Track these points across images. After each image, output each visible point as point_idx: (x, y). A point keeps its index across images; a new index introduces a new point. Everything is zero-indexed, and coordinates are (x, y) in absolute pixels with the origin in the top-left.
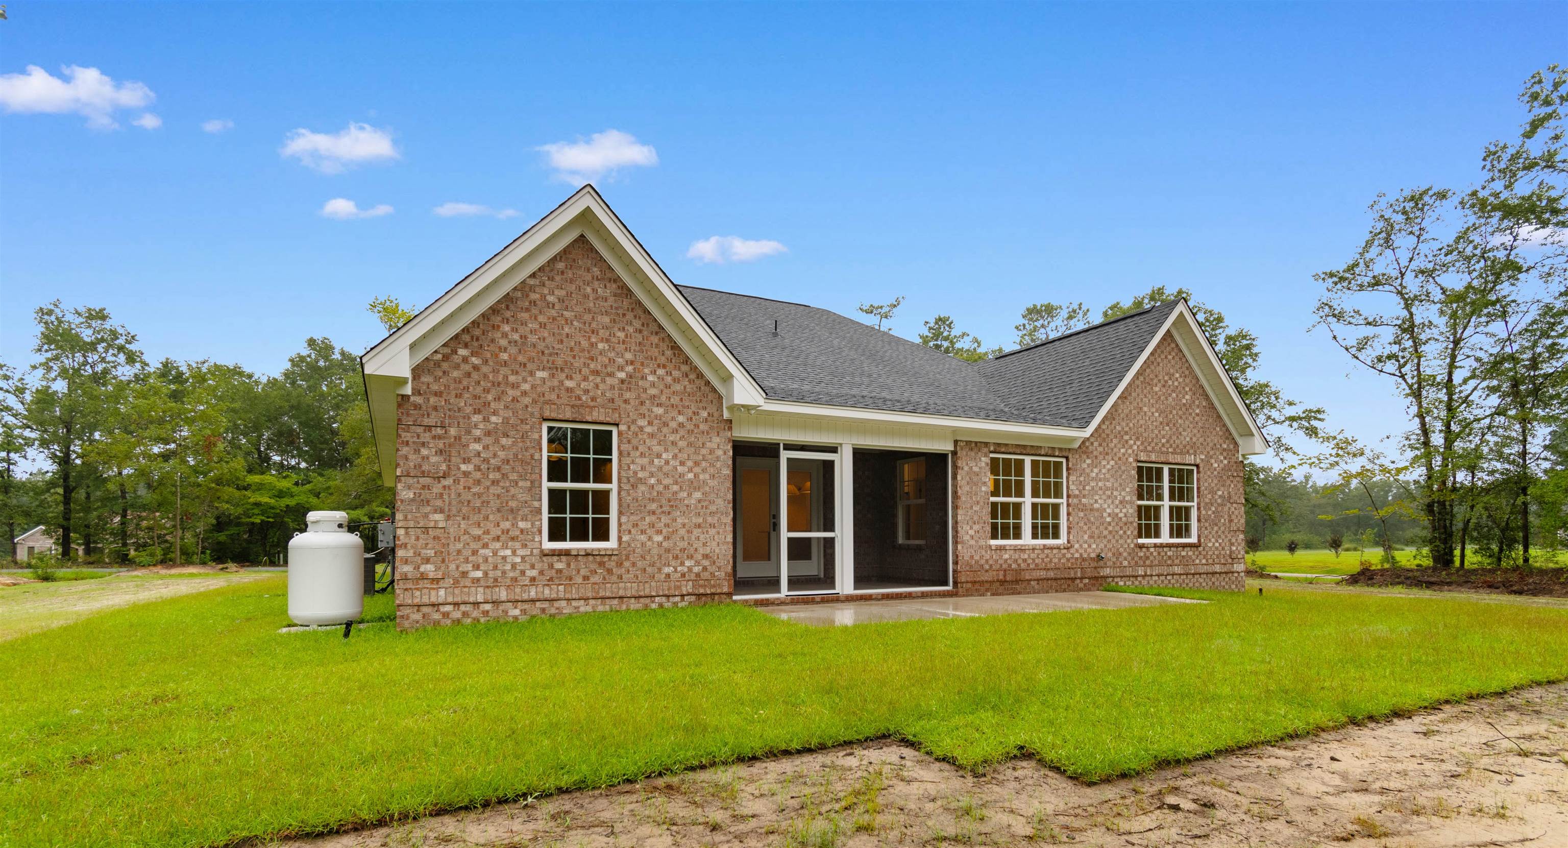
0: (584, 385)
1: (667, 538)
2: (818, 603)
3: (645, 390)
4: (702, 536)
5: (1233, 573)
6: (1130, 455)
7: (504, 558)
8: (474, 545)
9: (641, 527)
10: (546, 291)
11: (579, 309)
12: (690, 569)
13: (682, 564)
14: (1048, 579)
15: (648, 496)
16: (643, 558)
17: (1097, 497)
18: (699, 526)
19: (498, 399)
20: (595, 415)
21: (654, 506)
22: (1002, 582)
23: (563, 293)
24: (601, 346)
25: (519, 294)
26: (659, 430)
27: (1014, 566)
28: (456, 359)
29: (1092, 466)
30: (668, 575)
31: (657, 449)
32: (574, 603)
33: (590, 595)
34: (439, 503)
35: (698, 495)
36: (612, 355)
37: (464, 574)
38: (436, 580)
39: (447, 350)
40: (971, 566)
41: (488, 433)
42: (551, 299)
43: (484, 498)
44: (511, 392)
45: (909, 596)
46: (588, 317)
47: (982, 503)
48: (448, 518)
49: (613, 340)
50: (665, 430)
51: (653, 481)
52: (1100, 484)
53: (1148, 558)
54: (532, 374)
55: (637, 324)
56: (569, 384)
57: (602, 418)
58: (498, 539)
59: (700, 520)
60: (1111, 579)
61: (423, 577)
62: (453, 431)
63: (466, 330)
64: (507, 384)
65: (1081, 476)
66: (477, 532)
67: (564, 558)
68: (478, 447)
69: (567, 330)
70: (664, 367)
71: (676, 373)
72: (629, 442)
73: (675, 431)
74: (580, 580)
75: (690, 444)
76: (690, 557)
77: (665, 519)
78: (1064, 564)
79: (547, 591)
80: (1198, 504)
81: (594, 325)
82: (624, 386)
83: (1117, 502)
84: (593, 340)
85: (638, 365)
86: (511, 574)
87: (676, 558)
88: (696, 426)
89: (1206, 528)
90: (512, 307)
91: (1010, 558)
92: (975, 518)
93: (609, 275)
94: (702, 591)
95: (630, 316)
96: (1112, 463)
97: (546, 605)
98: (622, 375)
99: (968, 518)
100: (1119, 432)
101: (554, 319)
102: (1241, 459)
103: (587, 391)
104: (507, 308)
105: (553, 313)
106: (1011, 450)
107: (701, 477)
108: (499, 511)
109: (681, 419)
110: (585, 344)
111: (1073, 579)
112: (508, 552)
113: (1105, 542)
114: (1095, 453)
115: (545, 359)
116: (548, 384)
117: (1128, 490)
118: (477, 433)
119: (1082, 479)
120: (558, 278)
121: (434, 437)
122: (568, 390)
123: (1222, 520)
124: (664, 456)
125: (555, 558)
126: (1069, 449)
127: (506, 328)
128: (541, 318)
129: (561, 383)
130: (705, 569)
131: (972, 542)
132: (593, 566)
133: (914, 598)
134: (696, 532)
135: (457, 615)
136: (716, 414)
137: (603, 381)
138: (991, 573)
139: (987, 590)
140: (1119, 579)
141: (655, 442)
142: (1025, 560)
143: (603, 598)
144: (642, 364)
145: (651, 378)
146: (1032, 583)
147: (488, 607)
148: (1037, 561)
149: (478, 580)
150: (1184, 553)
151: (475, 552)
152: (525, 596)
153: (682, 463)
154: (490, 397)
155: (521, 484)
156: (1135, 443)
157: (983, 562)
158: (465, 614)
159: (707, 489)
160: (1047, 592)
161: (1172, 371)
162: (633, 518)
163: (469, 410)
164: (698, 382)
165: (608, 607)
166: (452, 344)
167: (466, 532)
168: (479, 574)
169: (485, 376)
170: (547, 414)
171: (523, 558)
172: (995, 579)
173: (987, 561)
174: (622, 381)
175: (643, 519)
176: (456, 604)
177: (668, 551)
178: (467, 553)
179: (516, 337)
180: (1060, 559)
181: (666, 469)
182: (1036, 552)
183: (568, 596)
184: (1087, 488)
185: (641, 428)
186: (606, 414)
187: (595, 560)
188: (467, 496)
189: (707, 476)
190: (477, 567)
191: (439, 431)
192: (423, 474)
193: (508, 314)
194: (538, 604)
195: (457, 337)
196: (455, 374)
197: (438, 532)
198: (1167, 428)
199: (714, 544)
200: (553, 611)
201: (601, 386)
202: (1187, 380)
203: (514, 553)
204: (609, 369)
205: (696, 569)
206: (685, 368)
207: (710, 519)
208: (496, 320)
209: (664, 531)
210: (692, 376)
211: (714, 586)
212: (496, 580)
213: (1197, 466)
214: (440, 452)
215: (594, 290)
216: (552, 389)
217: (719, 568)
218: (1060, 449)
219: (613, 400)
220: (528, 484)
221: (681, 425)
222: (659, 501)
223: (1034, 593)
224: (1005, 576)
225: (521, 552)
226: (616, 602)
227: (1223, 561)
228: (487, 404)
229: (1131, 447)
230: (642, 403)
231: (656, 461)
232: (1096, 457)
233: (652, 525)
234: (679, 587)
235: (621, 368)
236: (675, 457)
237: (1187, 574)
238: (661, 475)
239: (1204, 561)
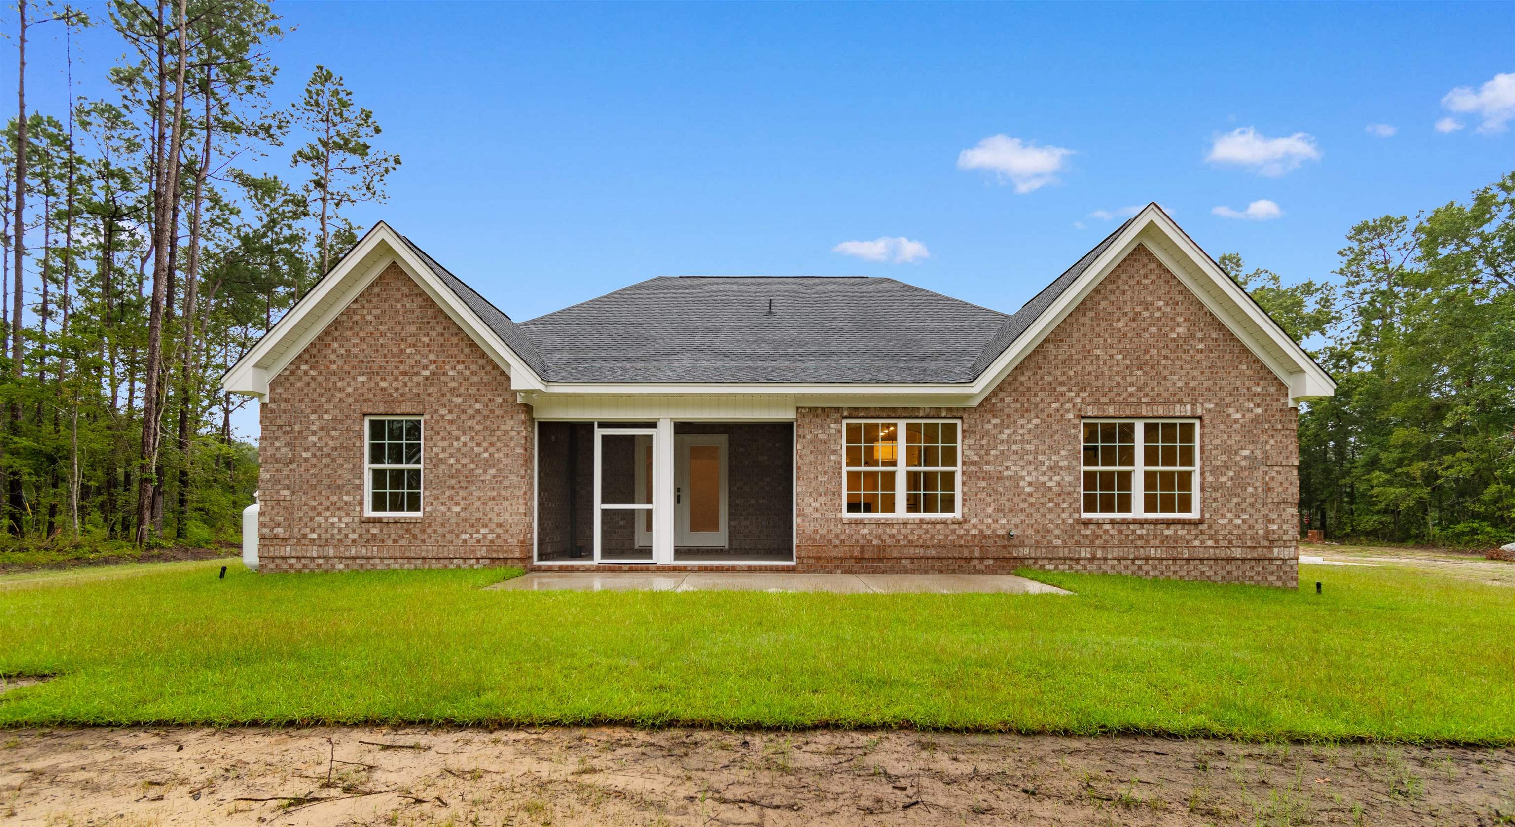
0: (395, 384)
1: (464, 509)
2: (625, 571)
3: (446, 384)
4: (496, 508)
5: (1271, 560)
6: (1068, 411)
7: (333, 524)
8: (311, 514)
9: (441, 500)
10: (365, 312)
11: (392, 323)
12: (485, 536)
13: (478, 531)
14: (928, 558)
15: (447, 473)
16: (443, 525)
17: (1009, 463)
18: (494, 499)
19: (329, 401)
20: (403, 408)
21: (453, 482)
22: (859, 560)
23: (379, 311)
24: (408, 351)
25: (345, 317)
26: (458, 417)
27: (875, 542)
28: (300, 373)
29: (1002, 426)
30: (465, 541)
31: (455, 433)
32: (386, 561)
33: (398, 555)
34: (287, 482)
35: (492, 472)
36: (418, 357)
37: (304, 536)
38: (284, 540)
39: (293, 367)
40: (815, 541)
41: (322, 428)
42: (369, 317)
43: (319, 478)
44: (338, 395)
45: (733, 569)
46: (398, 328)
47: (830, 474)
48: (293, 493)
49: (419, 344)
50: (463, 417)
51: (452, 461)
52: (1014, 447)
53: (1098, 537)
54: (354, 379)
55: (440, 329)
56: (383, 384)
57: (409, 410)
58: (328, 509)
59: (495, 493)
60: (1031, 562)
61: (276, 537)
62: (297, 428)
63: (306, 350)
64: (336, 389)
65: (982, 438)
66: (313, 503)
67: (378, 525)
68: (314, 439)
69: (381, 341)
70: (463, 362)
71: (474, 367)
72: (432, 429)
73: (472, 417)
74: (390, 543)
75: (486, 428)
76: (485, 526)
77: (462, 493)
78: (953, 541)
79: (364, 551)
80: (1202, 468)
81: (403, 334)
82: (428, 382)
83: (1044, 468)
84: (402, 347)
85: (440, 363)
86: (338, 537)
87: (472, 526)
88: (492, 411)
89: (1215, 500)
90: (339, 328)
91: (871, 533)
92: (821, 490)
93: (416, 291)
94: (495, 555)
95: (433, 322)
96: (1036, 421)
97: (364, 562)
98: (426, 373)
99: (811, 489)
100: (1050, 384)
101: (372, 333)
102: (1291, 404)
103: (397, 389)
104: (336, 329)
105: (371, 328)
106: (873, 414)
107: (496, 456)
108: (329, 487)
109: (478, 406)
110: (395, 350)
111: (968, 560)
112: (336, 520)
113: (1022, 516)
114: (1007, 411)
115: (364, 366)
116: (367, 386)
117: (1063, 453)
118: (314, 428)
119: (984, 442)
120: (375, 300)
121: (284, 433)
122: (383, 389)
123: (1250, 489)
124: (462, 439)
125: (371, 525)
126: (964, 409)
127: (335, 345)
128: (362, 334)
129: (377, 384)
130: (498, 536)
131: (817, 515)
132: (401, 532)
133: (739, 571)
134: (491, 504)
135: (299, 566)
136: (510, 400)
137: (411, 380)
138: (841, 549)
139: (837, 567)
140: (1046, 562)
141: (454, 427)
142: (892, 536)
143: (408, 558)
144: (444, 362)
145: (451, 373)
146: (903, 561)
147: (321, 561)
148: (910, 537)
149: (314, 540)
150: (1166, 532)
151: (312, 519)
152: (347, 554)
153: (479, 445)
154: (323, 400)
155: (345, 466)
156: (1077, 395)
157: (831, 536)
158: (304, 566)
159: (501, 466)
160: (926, 572)
161: (1149, 299)
162: (434, 492)
163: (308, 411)
164: (494, 373)
165: (413, 566)
166: (297, 362)
167: (306, 504)
168: (315, 536)
169: (320, 384)
170: (365, 410)
171: (346, 524)
172: (848, 555)
173: (837, 536)
174: (427, 378)
175: (443, 493)
176: (298, 558)
177: (465, 520)
178: (306, 519)
179: (342, 351)
180: (947, 536)
181: (464, 450)
182: (909, 526)
183: (380, 555)
184: (992, 452)
185: (443, 416)
186: (412, 406)
187: (402, 528)
188: (306, 476)
189: (501, 455)
190: (313, 531)
191: (288, 428)
192: (277, 461)
193: (337, 334)
194: (358, 561)
195: (300, 356)
196: (299, 384)
197: (286, 504)
198: (1139, 373)
199: (507, 515)
200: (369, 567)
201: (409, 384)
202: (1179, 308)
203: (340, 520)
204: (416, 369)
205: (490, 537)
206: (482, 362)
207: (503, 493)
208: (328, 340)
209: (462, 503)
210: (488, 368)
211: (506, 552)
212: (327, 541)
213: (1200, 418)
214: (288, 444)
215: (404, 306)
216: (370, 390)
217: (512, 536)
218: (949, 409)
219: (418, 395)
220: (351, 466)
221: (478, 412)
222: (458, 477)
223: (906, 572)
224: (862, 552)
225: (345, 520)
226: (419, 561)
227: (1249, 544)
228: (321, 406)
229: (1070, 400)
230: (443, 396)
231: (455, 444)
232: (1009, 416)
233: (451, 498)
234: (474, 552)
235: (425, 368)
236: (472, 439)
237: (1174, 559)
238: (459, 456)
239: (1210, 543)
